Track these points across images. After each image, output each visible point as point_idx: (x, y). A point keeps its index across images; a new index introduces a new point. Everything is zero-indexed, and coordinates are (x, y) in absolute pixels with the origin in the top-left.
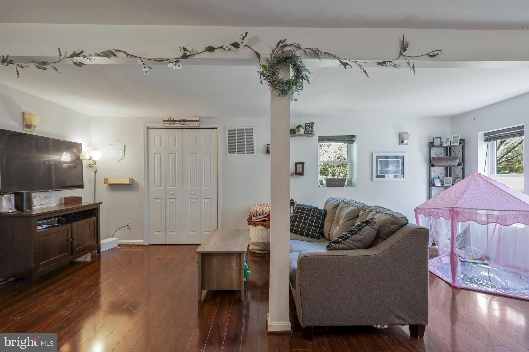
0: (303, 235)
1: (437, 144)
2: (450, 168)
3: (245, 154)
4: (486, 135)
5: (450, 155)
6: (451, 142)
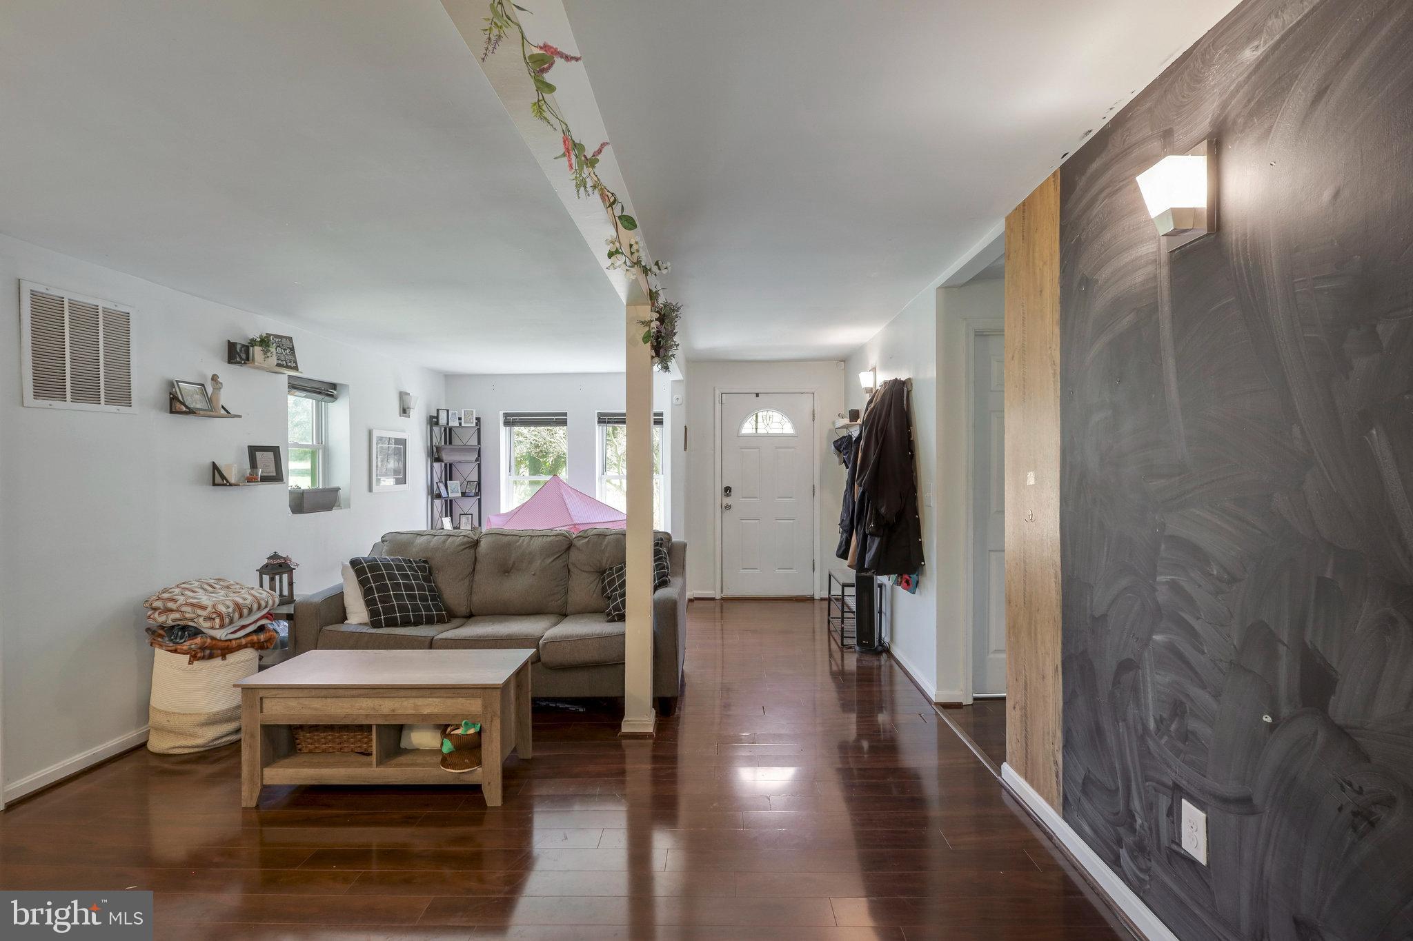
0: (422, 624)
1: (443, 421)
2: (451, 465)
3: (103, 406)
4: (506, 415)
5: (450, 443)
6: (460, 419)
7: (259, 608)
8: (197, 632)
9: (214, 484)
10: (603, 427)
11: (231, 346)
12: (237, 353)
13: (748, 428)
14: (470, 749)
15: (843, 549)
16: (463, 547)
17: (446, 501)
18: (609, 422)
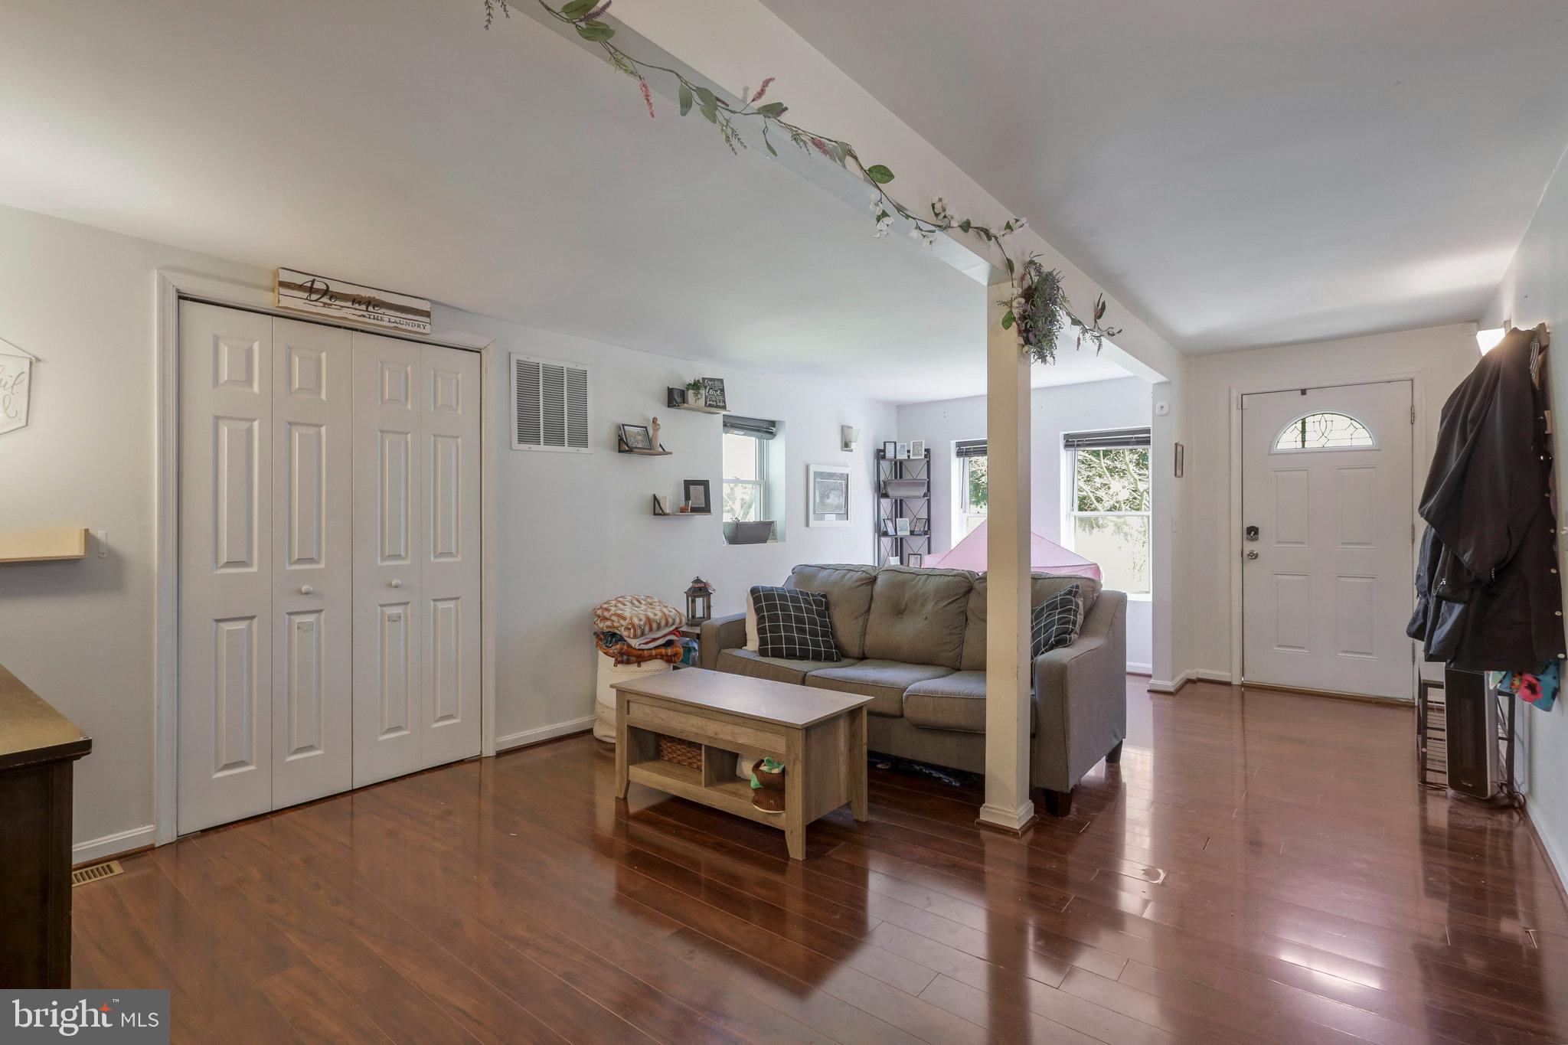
1: (890, 454)
2: (901, 501)
3: (566, 448)
4: (959, 445)
5: (901, 477)
6: (909, 451)
7: (667, 624)
8: (621, 639)
9: (655, 514)
10: (1070, 452)
11: (670, 391)
12: (675, 398)
13: (1288, 440)
14: (773, 790)
15: (1418, 623)
16: (860, 583)
17: (896, 539)
18: (1078, 445)
